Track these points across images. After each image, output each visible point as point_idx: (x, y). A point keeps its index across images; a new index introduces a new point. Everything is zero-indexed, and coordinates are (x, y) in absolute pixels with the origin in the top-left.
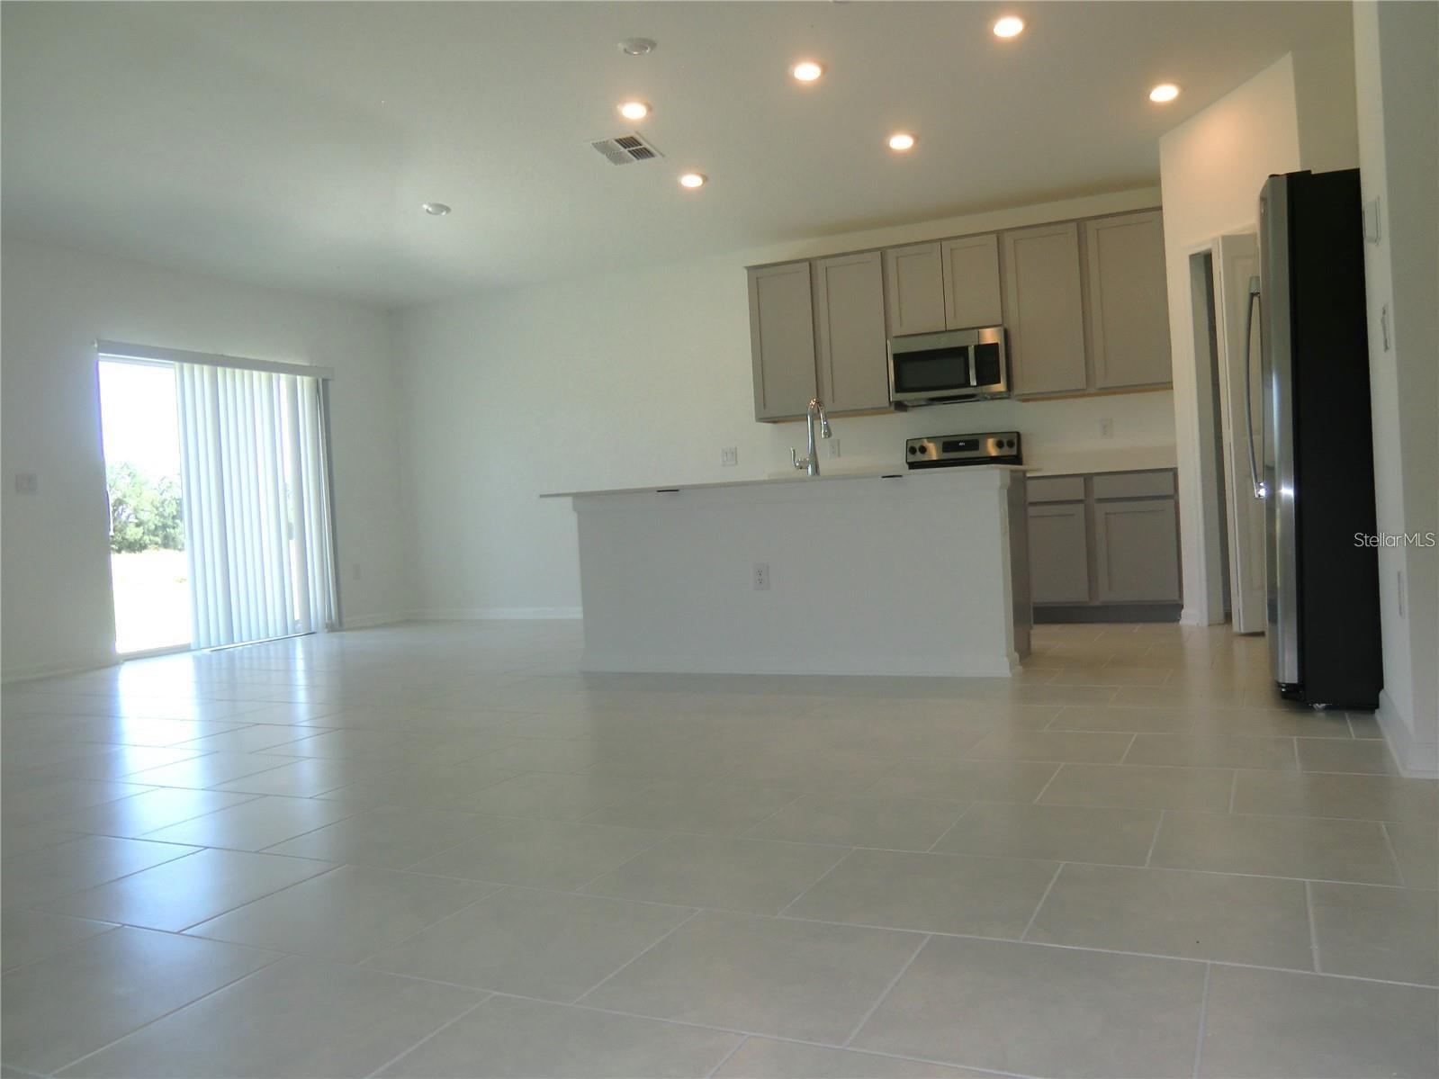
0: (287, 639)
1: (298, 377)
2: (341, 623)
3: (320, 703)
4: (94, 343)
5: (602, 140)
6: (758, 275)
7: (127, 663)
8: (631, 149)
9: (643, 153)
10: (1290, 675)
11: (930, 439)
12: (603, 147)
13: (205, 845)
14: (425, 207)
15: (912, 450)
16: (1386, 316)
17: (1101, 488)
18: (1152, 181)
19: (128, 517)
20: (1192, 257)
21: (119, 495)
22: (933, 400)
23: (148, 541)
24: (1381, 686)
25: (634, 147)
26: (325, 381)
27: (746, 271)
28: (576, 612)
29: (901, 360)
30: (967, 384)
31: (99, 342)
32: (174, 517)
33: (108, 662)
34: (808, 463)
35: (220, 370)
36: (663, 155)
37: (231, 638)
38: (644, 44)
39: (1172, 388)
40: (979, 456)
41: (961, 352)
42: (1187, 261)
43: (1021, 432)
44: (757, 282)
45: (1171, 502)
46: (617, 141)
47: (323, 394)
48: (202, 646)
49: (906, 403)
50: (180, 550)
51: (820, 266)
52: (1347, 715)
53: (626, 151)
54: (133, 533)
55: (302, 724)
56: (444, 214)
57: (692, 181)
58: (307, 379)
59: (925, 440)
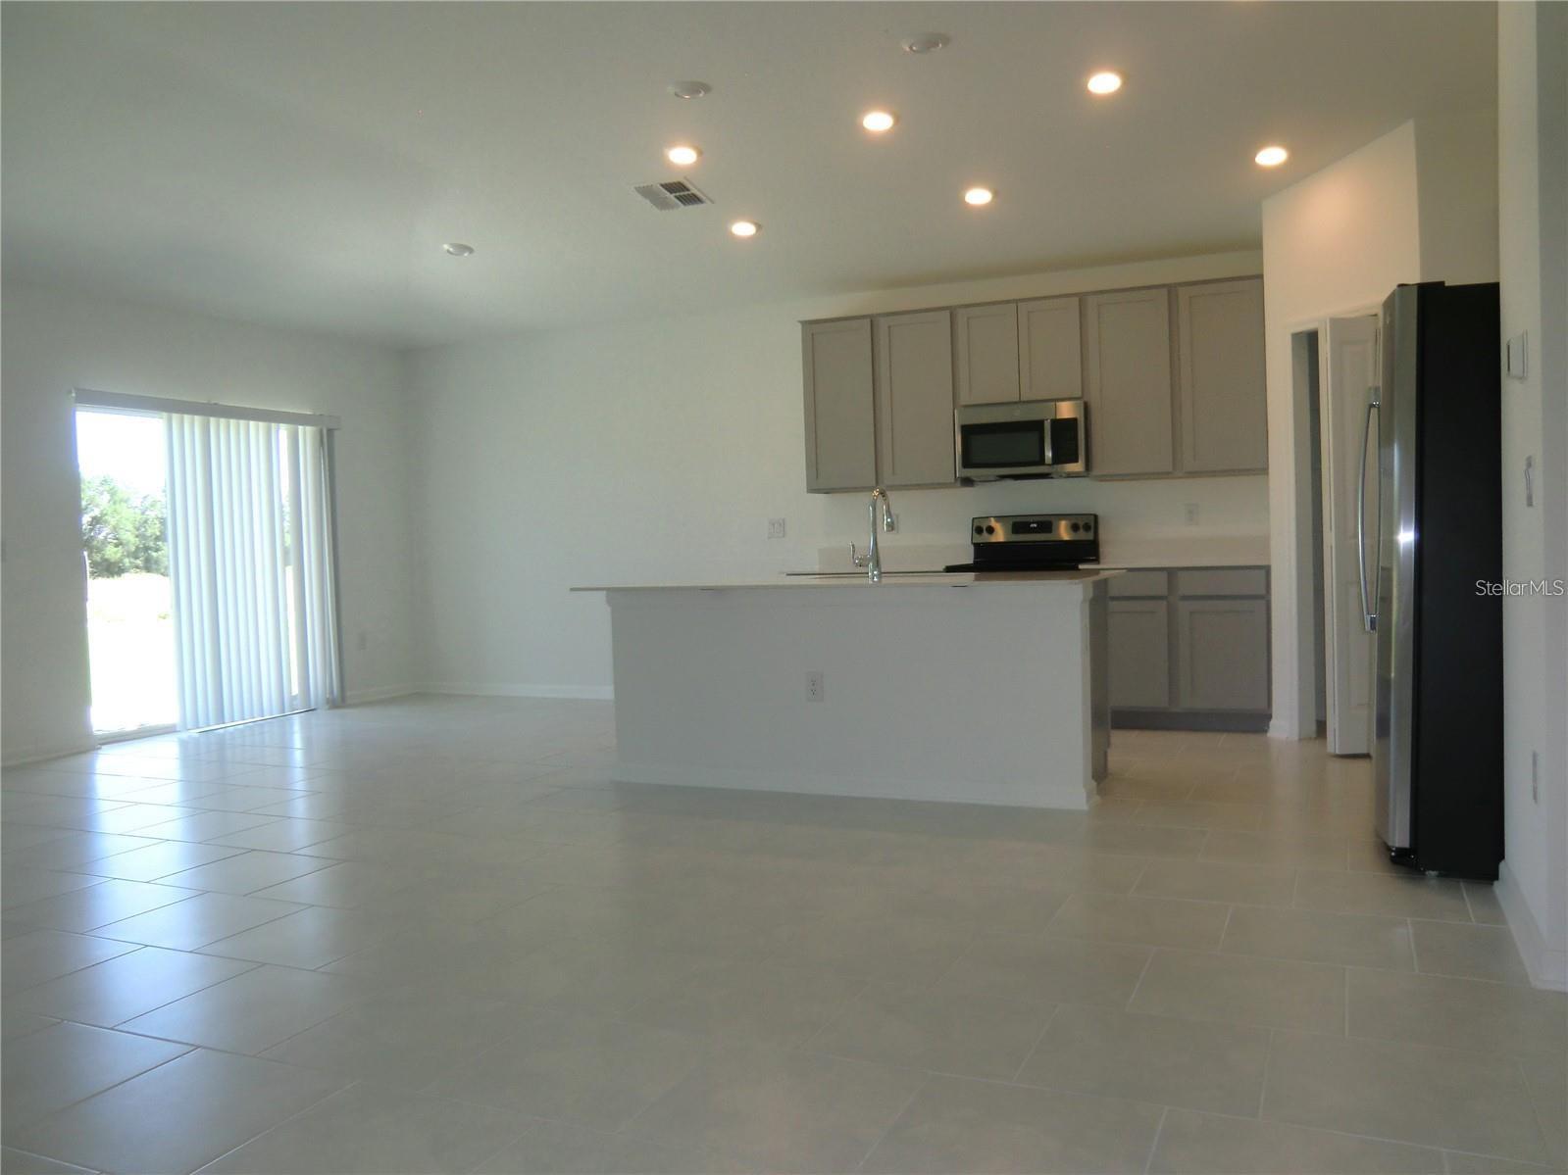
0: (284, 717)
1: (300, 428)
2: (343, 698)
3: (321, 820)
4: (71, 392)
5: (645, 185)
6: (813, 330)
7: (103, 747)
8: (678, 194)
9: (691, 199)
10: (1400, 838)
11: (998, 518)
12: (646, 192)
13: (198, 1043)
14: (446, 247)
15: (979, 530)
16: (1530, 470)
17: (1186, 585)
18: (1253, 245)
19: (106, 538)
20: (1296, 336)
21: (96, 512)
22: (1003, 477)
23: (127, 564)
24: (1501, 856)
25: (681, 192)
26: (330, 432)
27: (800, 326)
28: (606, 692)
29: (969, 432)
30: (1041, 461)
31: (78, 390)
32: (157, 538)
33: (86, 745)
34: (869, 560)
35: (212, 420)
36: (712, 202)
37: (221, 718)
38: (697, 88)
39: (1267, 474)
40: (1052, 539)
41: (1036, 426)
42: (1289, 339)
43: (1099, 513)
44: (813, 339)
45: (1262, 603)
46: (662, 185)
47: (327, 443)
48: (189, 727)
49: (975, 479)
50: (162, 574)
51: (883, 323)
52: (1462, 884)
53: (672, 196)
54: (112, 553)
55: (301, 852)
56: (466, 254)
57: (743, 229)
58: (309, 429)
59: (992, 519)
